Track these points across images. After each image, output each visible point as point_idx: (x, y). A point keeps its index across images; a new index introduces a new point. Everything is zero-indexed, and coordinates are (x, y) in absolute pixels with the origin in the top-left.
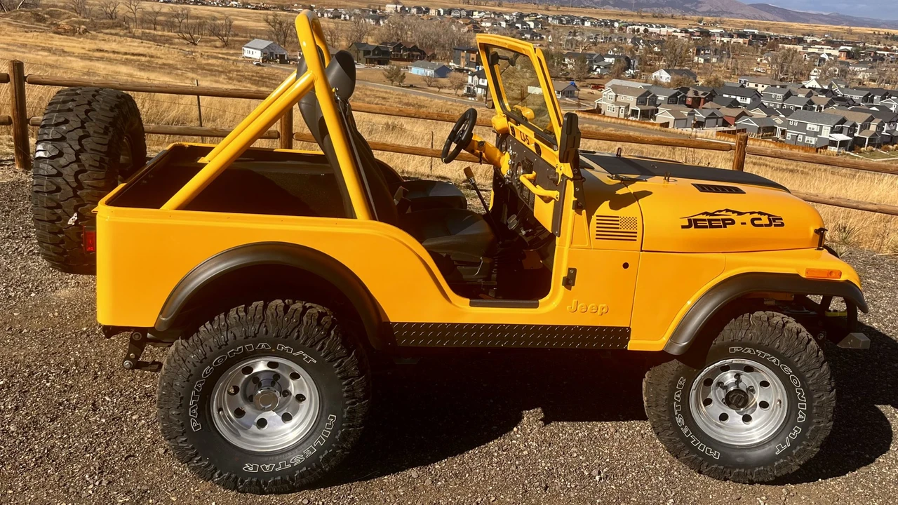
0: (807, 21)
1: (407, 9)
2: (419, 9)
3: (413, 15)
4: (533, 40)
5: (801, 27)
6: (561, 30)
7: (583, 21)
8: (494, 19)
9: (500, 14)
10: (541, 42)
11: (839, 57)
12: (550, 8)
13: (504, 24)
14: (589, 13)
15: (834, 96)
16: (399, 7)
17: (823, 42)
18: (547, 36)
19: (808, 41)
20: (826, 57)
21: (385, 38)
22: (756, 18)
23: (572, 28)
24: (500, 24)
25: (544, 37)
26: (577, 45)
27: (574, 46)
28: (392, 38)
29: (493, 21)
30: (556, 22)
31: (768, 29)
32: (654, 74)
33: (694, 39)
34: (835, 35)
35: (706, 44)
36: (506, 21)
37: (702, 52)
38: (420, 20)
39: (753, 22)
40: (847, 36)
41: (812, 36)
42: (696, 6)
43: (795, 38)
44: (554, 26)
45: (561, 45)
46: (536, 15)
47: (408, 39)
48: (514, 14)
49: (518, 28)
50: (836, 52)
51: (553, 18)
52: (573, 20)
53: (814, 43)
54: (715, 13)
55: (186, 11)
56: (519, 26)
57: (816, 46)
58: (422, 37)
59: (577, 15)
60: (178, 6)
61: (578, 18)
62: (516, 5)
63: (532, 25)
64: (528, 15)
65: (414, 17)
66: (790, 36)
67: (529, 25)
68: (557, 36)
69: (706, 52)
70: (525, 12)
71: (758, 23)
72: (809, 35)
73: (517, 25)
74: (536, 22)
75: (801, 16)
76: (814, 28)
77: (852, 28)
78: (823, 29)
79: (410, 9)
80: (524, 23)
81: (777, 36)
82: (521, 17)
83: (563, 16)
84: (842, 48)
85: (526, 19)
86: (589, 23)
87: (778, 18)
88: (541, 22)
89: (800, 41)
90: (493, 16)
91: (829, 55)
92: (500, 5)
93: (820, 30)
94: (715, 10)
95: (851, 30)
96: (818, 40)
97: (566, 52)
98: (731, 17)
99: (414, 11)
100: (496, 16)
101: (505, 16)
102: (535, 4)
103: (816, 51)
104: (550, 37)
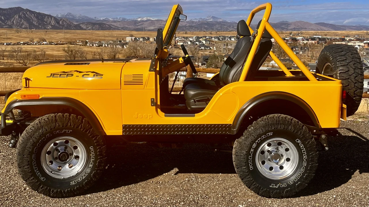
0: (345, 30)
1: (138, 39)
2: (144, 38)
3: (141, 42)
4: (206, 50)
5: (343, 33)
6: (219, 44)
7: (230, 38)
8: (184, 40)
9: (187, 38)
10: (210, 50)
11: (364, 46)
12: (212, 33)
13: (189, 43)
14: (233, 34)
15: (366, 66)
16: (133, 38)
17: (355, 40)
18: (213, 47)
19: (347, 39)
20: (358, 47)
21: (128, 55)
22: (318, 30)
23: (225, 42)
24: (187, 43)
25: (211, 48)
26: (229, 51)
27: (228, 51)
28: (132, 54)
29: (183, 42)
30: (216, 40)
31: (326, 35)
32: (271, 62)
33: (289, 43)
34: (360, 36)
35: (296, 45)
36: (191, 41)
37: (294, 49)
38: (145, 44)
39: (318, 32)
40: (366, 36)
41: (349, 37)
42: (287, 26)
43: (341, 39)
44: (216, 42)
45: (221, 51)
46: (206, 37)
47: (140, 54)
48: (194, 37)
49: (197, 44)
50: (362, 44)
51: (215, 38)
52: (225, 38)
53: (350, 40)
54: (298, 29)
55: (20, 48)
56: (198, 43)
57: (352, 42)
58: (147, 52)
59: (227, 35)
60: (15, 46)
61: (227, 37)
62: (195, 33)
63: (204, 42)
64: (201, 37)
65: (142, 43)
66: (338, 38)
67: (203, 42)
68: (218, 47)
69: (296, 49)
70: (200, 36)
71: (321, 32)
72: (347, 37)
73: (196, 43)
74: (206, 40)
75: (342, 27)
76: (349, 33)
77: (368, 31)
78: (354, 33)
79: (139, 39)
80: (200, 42)
81: (331, 38)
82: (198, 38)
83: (220, 36)
84: (365, 42)
85: (201, 39)
86: (234, 39)
87: (330, 29)
88: (208, 40)
89: (343, 40)
90: (183, 39)
91: (359, 46)
92: (186, 33)
93: (352, 34)
94: (297, 28)
95: (368, 33)
96: (352, 39)
97: (224, 55)
98: (306, 30)
99: (141, 39)
100: (185, 39)
101: (189, 39)
102: (204, 31)
103: (352, 44)
104: (215, 48)
